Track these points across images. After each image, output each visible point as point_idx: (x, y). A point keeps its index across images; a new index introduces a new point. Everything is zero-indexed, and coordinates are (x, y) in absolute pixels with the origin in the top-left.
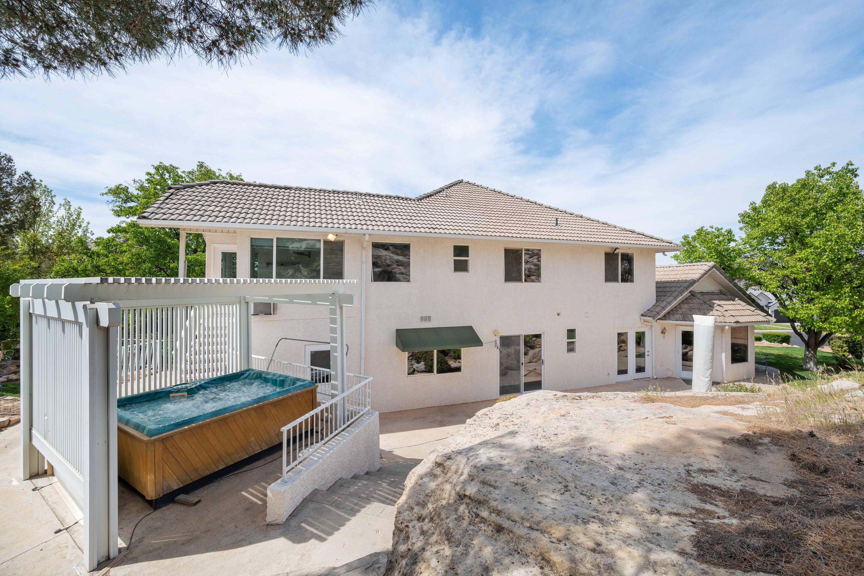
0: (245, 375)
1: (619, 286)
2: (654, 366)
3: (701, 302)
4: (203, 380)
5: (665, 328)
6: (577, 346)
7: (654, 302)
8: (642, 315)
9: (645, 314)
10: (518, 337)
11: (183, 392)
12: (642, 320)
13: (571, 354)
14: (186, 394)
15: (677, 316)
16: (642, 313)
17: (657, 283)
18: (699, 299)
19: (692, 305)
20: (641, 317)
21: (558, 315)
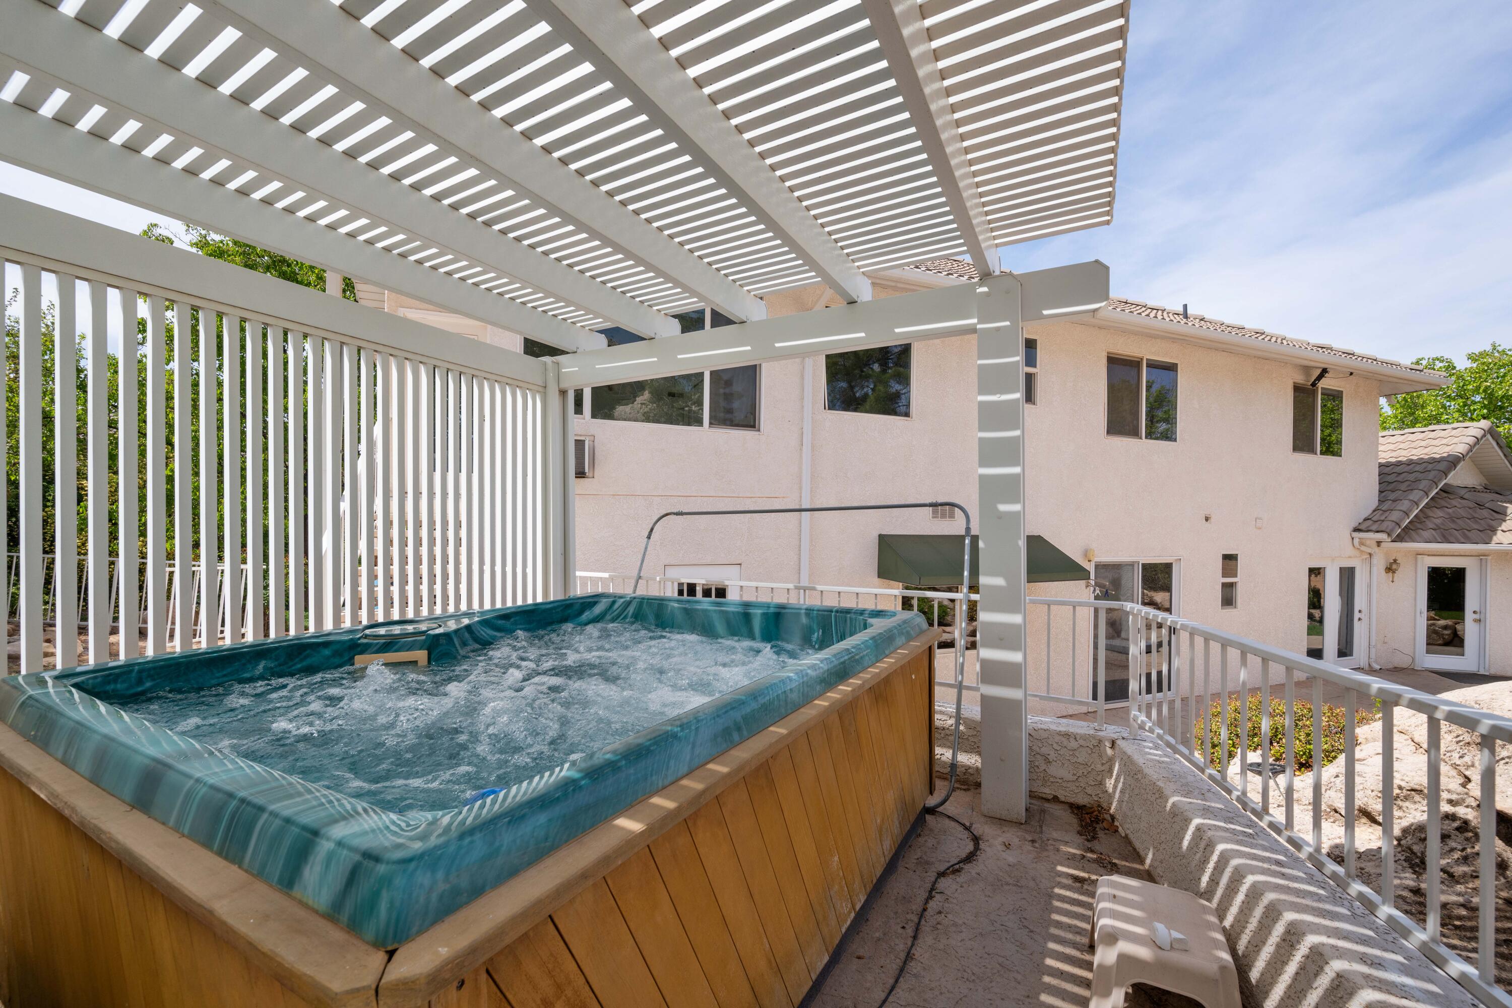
0: (598, 610)
1: (1317, 462)
2: (1373, 643)
3: (1472, 505)
4: (466, 614)
5: (1395, 561)
6: (1241, 594)
7: (1374, 503)
8: (1356, 530)
9: (1362, 527)
10: (1132, 565)
11: (411, 647)
12: (1356, 541)
13: (1229, 612)
14: (421, 655)
15: (1426, 534)
16: (1354, 524)
17: (1381, 465)
18: (1462, 498)
19: (1450, 511)
20: (1356, 534)
21: (1207, 519)
